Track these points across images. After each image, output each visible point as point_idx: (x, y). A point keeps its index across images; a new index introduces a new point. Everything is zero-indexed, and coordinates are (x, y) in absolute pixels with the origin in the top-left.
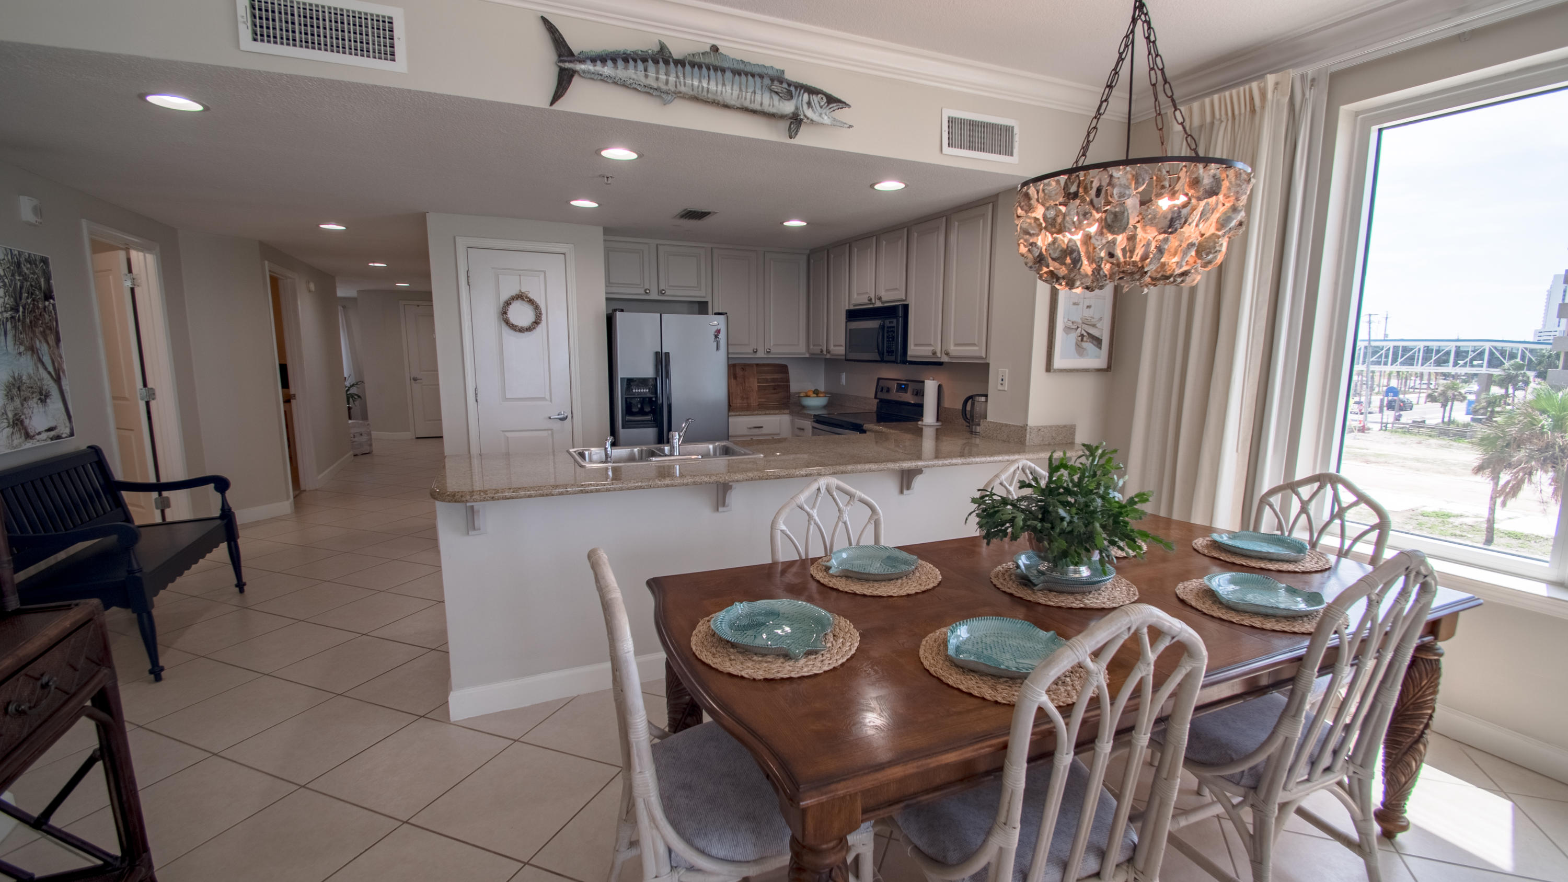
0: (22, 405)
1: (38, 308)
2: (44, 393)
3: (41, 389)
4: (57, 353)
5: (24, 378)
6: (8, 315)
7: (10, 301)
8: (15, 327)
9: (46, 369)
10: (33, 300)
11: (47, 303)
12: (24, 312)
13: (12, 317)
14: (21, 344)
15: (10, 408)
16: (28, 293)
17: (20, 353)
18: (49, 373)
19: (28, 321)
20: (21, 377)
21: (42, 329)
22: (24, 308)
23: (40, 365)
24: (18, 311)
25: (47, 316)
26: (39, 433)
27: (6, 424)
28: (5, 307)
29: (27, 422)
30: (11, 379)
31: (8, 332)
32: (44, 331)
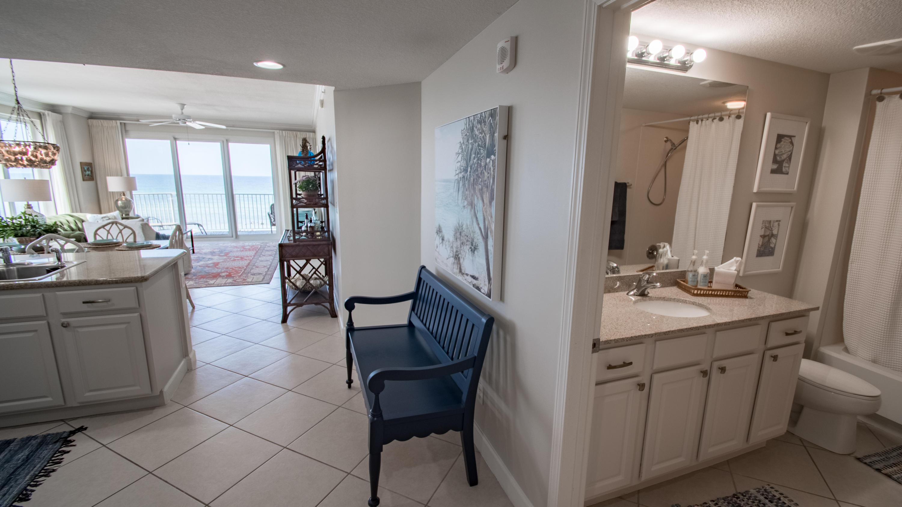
0: (461, 247)
1: (481, 166)
2: (474, 245)
3: (473, 240)
4: (488, 212)
5: (464, 226)
6: (461, 175)
7: (463, 163)
8: (464, 185)
9: (478, 224)
10: (478, 160)
11: (488, 160)
12: (470, 172)
13: (464, 177)
14: (466, 199)
15: (455, 246)
16: (475, 154)
17: (464, 206)
18: (480, 229)
19: (472, 179)
20: (463, 226)
21: (480, 187)
22: (471, 169)
23: (474, 220)
24: (467, 171)
25: (486, 174)
26: (467, 275)
27: (452, 256)
28: (461, 169)
29: (461, 260)
30: (458, 225)
31: (460, 189)
32: (482, 189)
